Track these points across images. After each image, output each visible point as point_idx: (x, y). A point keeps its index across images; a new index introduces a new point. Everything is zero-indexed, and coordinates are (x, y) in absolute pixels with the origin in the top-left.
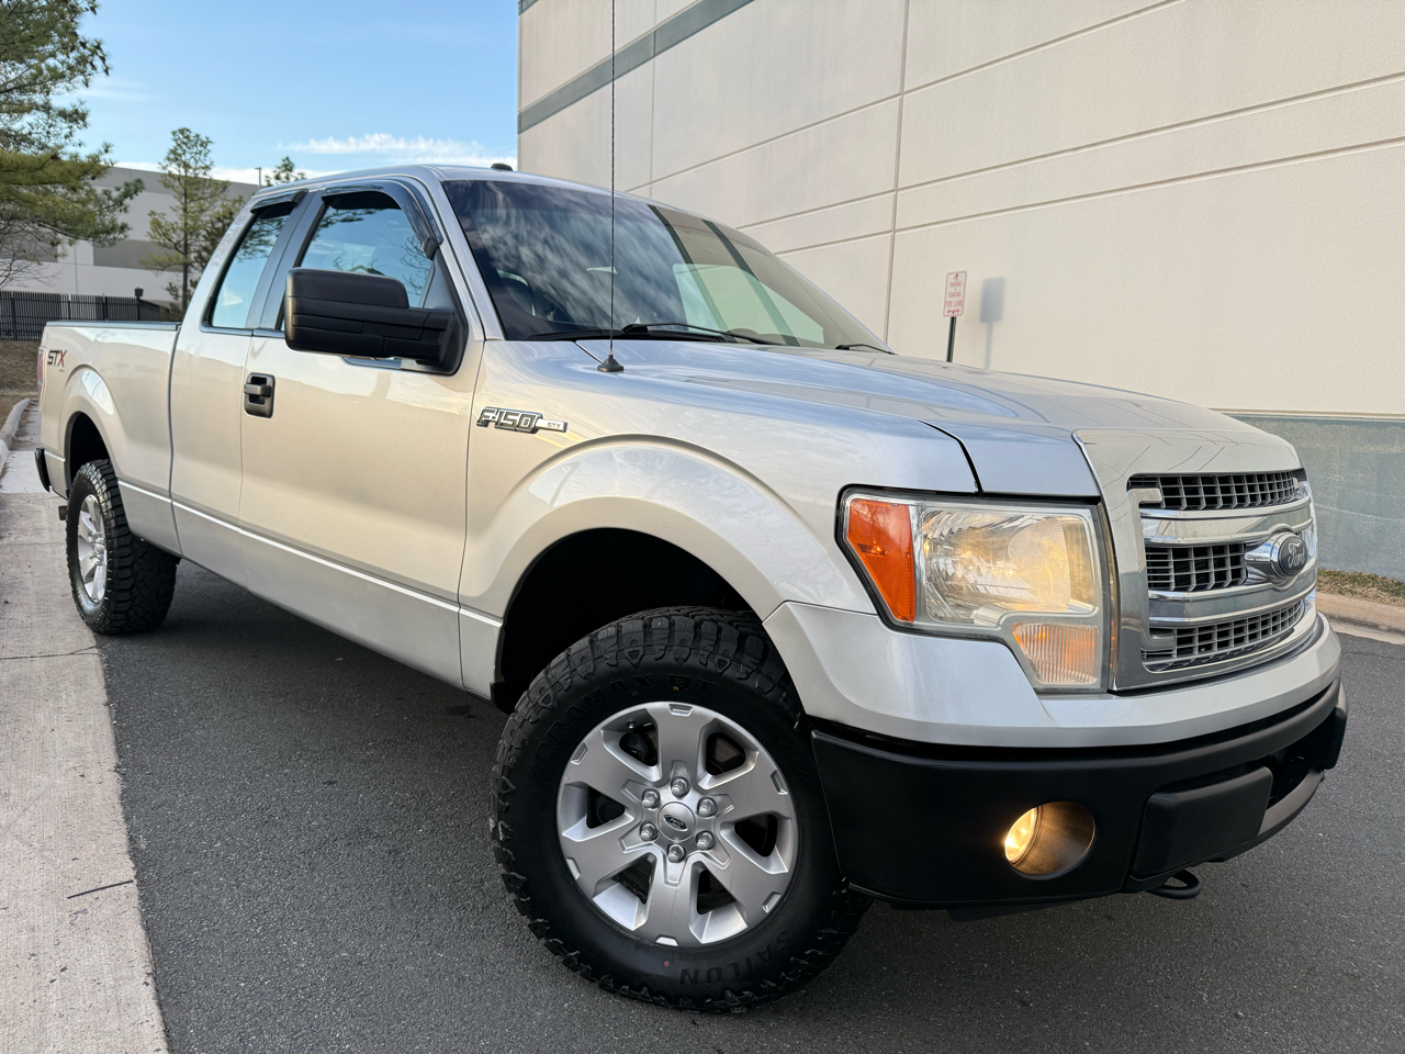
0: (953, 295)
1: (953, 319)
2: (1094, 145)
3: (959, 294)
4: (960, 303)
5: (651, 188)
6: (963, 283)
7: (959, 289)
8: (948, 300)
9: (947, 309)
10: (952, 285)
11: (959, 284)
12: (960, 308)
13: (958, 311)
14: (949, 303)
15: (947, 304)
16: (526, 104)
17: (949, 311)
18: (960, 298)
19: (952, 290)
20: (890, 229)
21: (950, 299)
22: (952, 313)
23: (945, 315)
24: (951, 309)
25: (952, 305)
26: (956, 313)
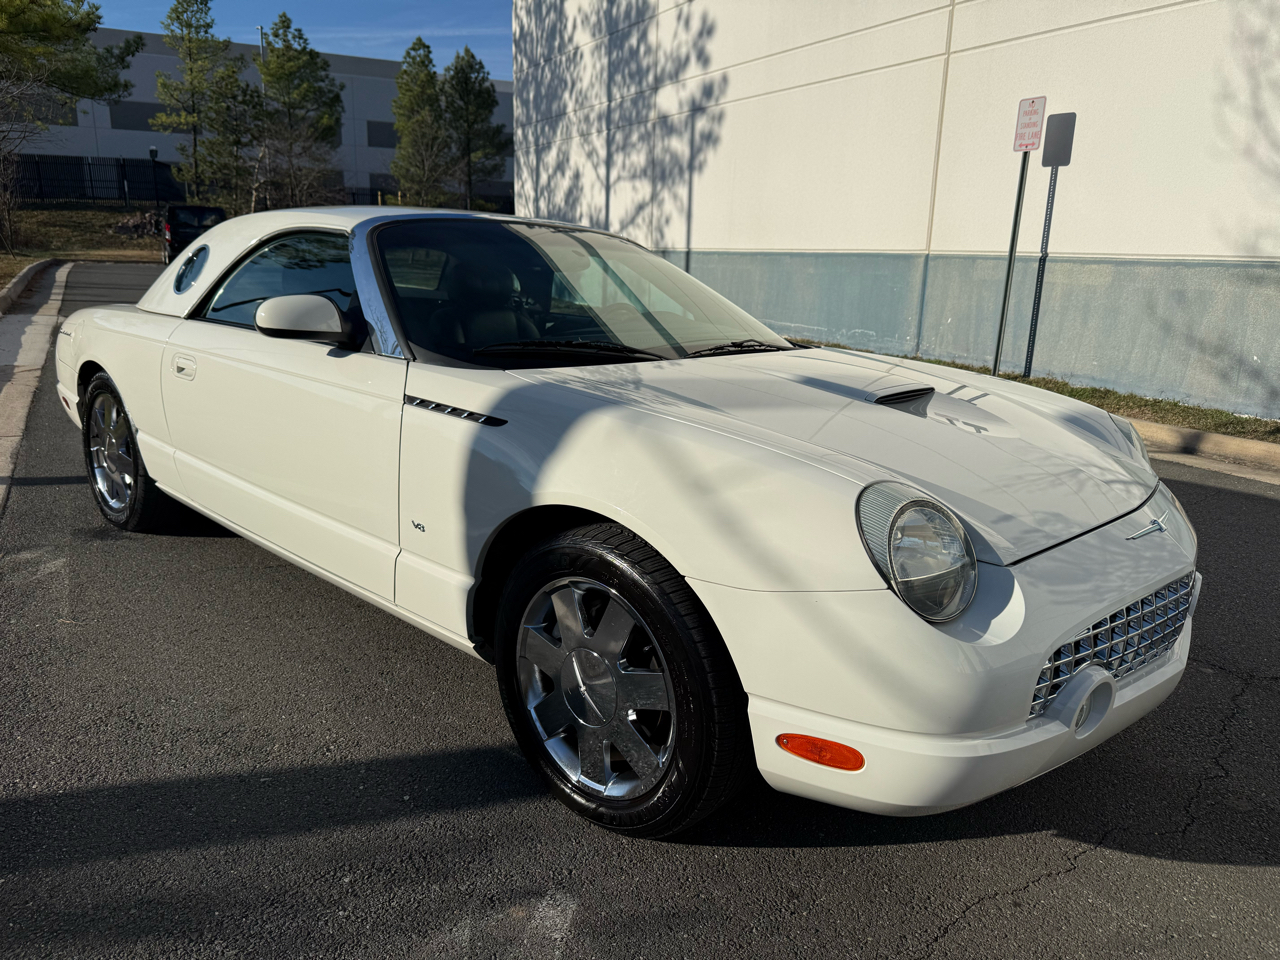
0: (1028, 126)
1: (1026, 155)
3: (1035, 124)
4: (1037, 135)
6: (1040, 111)
7: (1034, 119)
8: (1020, 131)
9: (1018, 143)
10: (1026, 113)
11: (1036, 112)
12: (1037, 141)
13: (1033, 144)
14: (1022, 136)
15: (1018, 136)
17: (1021, 145)
18: (1038, 129)
19: (1026, 120)
20: (944, 51)
21: (1023, 131)
22: (1024, 148)
23: (1015, 150)
24: (1024, 142)
25: (1026, 138)
26: (1029, 147)
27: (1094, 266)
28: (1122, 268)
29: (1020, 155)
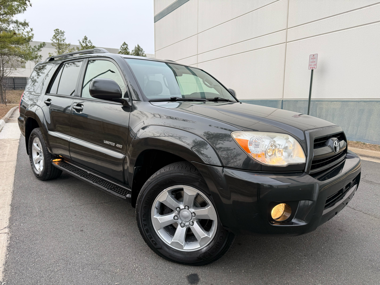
0: (312, 62)
1: (312, 70)
2: (369, 6)
3: (315, 62)
4: (316, 65)
5: (198, 35)
6: (316, 58)
7: (314, 60)
8: (310, 64)
9: (310, 67)
10: (312, 59)
11: (315, 58)
12: (315, 66)
13: (314, 67)
14: (311, 65)
16: (156, 14)
17: (311, 68)
18: (316, 63)
19: (312, 60)
20: (284, 42)
21: (311, 64)
22: (312, 68)
23: (309, 69)
24: (312, 67)
25: (312, 65)
26: (313, 68)
27: (335, 102)
28: (344, 103)
29: (311, 71)
